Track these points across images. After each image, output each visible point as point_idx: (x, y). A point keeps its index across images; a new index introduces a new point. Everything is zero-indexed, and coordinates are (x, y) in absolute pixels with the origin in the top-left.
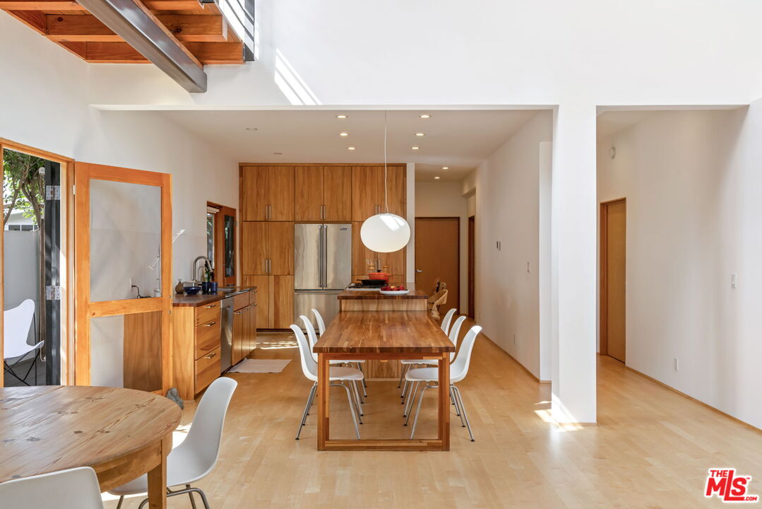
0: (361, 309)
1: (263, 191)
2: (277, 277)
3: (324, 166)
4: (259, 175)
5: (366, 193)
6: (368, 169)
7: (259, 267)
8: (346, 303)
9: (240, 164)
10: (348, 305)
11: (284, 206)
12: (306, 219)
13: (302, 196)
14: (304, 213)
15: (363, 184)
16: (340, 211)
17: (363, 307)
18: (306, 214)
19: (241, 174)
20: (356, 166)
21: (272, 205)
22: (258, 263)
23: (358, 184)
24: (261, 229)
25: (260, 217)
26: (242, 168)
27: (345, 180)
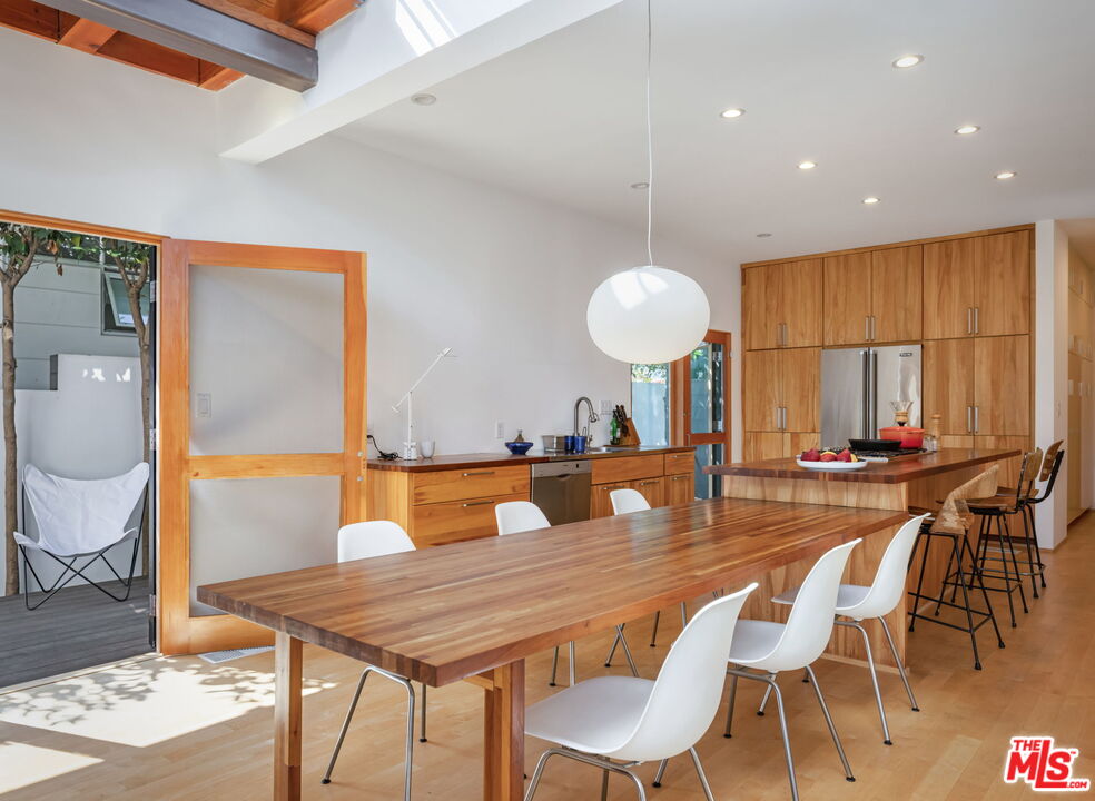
0: (760, 497)
1: (774, 302)
2: (795, 435)
3: (872, 250)
4: (768, 278)
5: (950, 287)
6: (954, 246)
7: (768, 419)
8: (732, 481)
9: (742, 265)
10: (735, 486)
11: (806, 324)
12: (841, 342)
13: (836, 304)
14: (838, 334)
15: (945, 272)
16: (901, 325)
17: (764, 492)
18: (842, 333)
19: (744, 282)
20: (931, 242)
21: (788, 325)
22: (768, 413)
23: (934, 273)
24: (772, 361)
25: (771, 344)
26: (746, 270)
27: (910, 270)
